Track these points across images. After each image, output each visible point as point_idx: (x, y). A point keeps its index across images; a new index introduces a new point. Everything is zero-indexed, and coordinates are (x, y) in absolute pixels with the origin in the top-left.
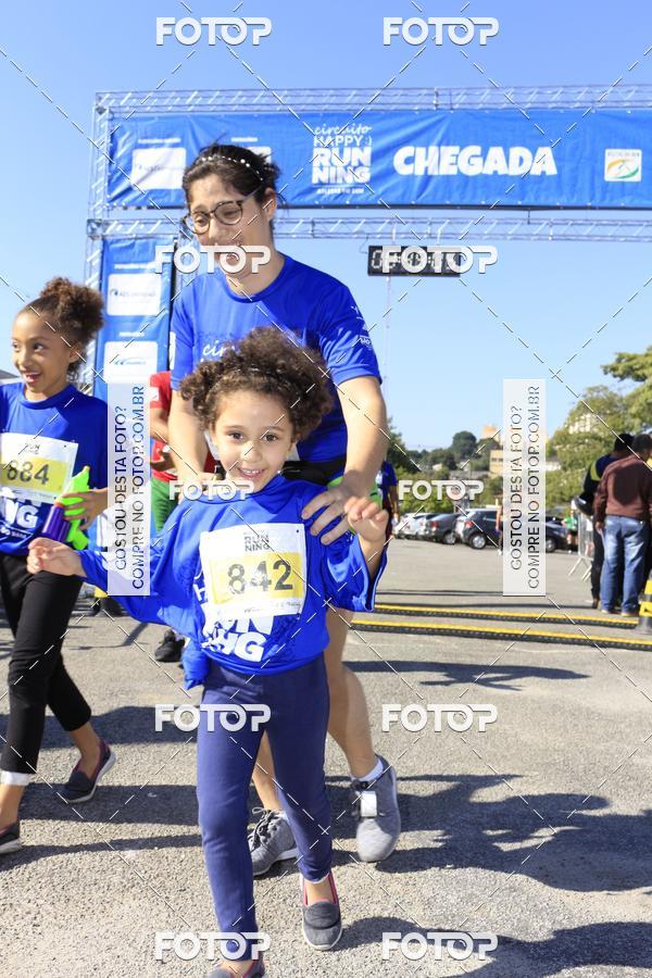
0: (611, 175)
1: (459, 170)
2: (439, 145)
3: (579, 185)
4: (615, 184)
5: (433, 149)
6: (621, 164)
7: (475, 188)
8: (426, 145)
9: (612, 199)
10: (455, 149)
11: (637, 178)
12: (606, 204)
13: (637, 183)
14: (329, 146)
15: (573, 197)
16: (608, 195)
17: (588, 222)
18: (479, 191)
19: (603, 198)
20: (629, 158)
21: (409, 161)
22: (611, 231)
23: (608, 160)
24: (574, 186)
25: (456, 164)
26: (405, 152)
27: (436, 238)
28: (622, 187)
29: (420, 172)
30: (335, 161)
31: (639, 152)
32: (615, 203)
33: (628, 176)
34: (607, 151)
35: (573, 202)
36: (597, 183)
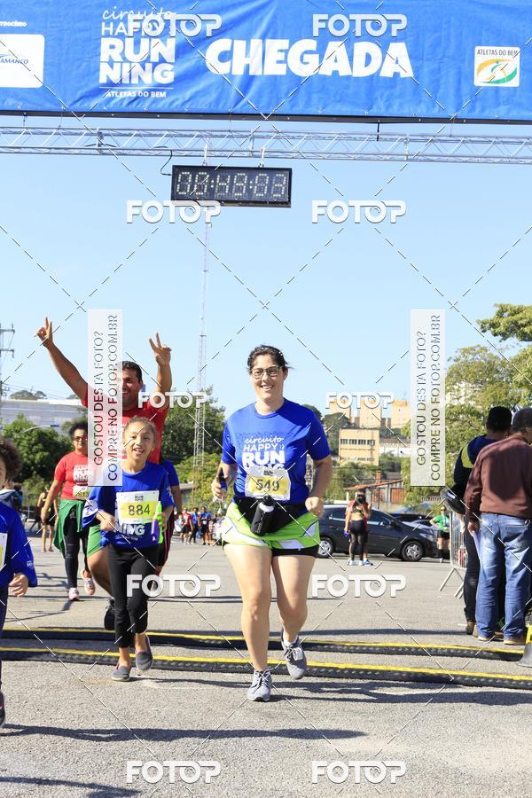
0: (481, 80)
1: (288, 70)
2: (264, 37)
3: (441, 91)
4: (486, 89)
5: (256, 43)
6: (495, 64)
7: (309, 94)
8: (247, 38)
9: (483, 110)
10: (284, 44)
11: (515, 83)
12: (476, 115)
13: (515, 88)
14: (121, 36)
15: (434, 106)
16: (478, 105)
17: (453, 139)
18: (315, 97)
19: (473, 109)
20: (506, 57)
21: (225, 56)
22: (481, 149)
23: (479, 60)
24: (435, 92)
25: (285, 61)
26: (221, 45)
27: (260, 157)
28: (496, 93)
29: (238, 71)
30: (129, 54)
31: (518, 49)
32: (487, 115)
33: (503, 81)
34: (477, 48)
35: (435, 113)
36: (465, 89)
